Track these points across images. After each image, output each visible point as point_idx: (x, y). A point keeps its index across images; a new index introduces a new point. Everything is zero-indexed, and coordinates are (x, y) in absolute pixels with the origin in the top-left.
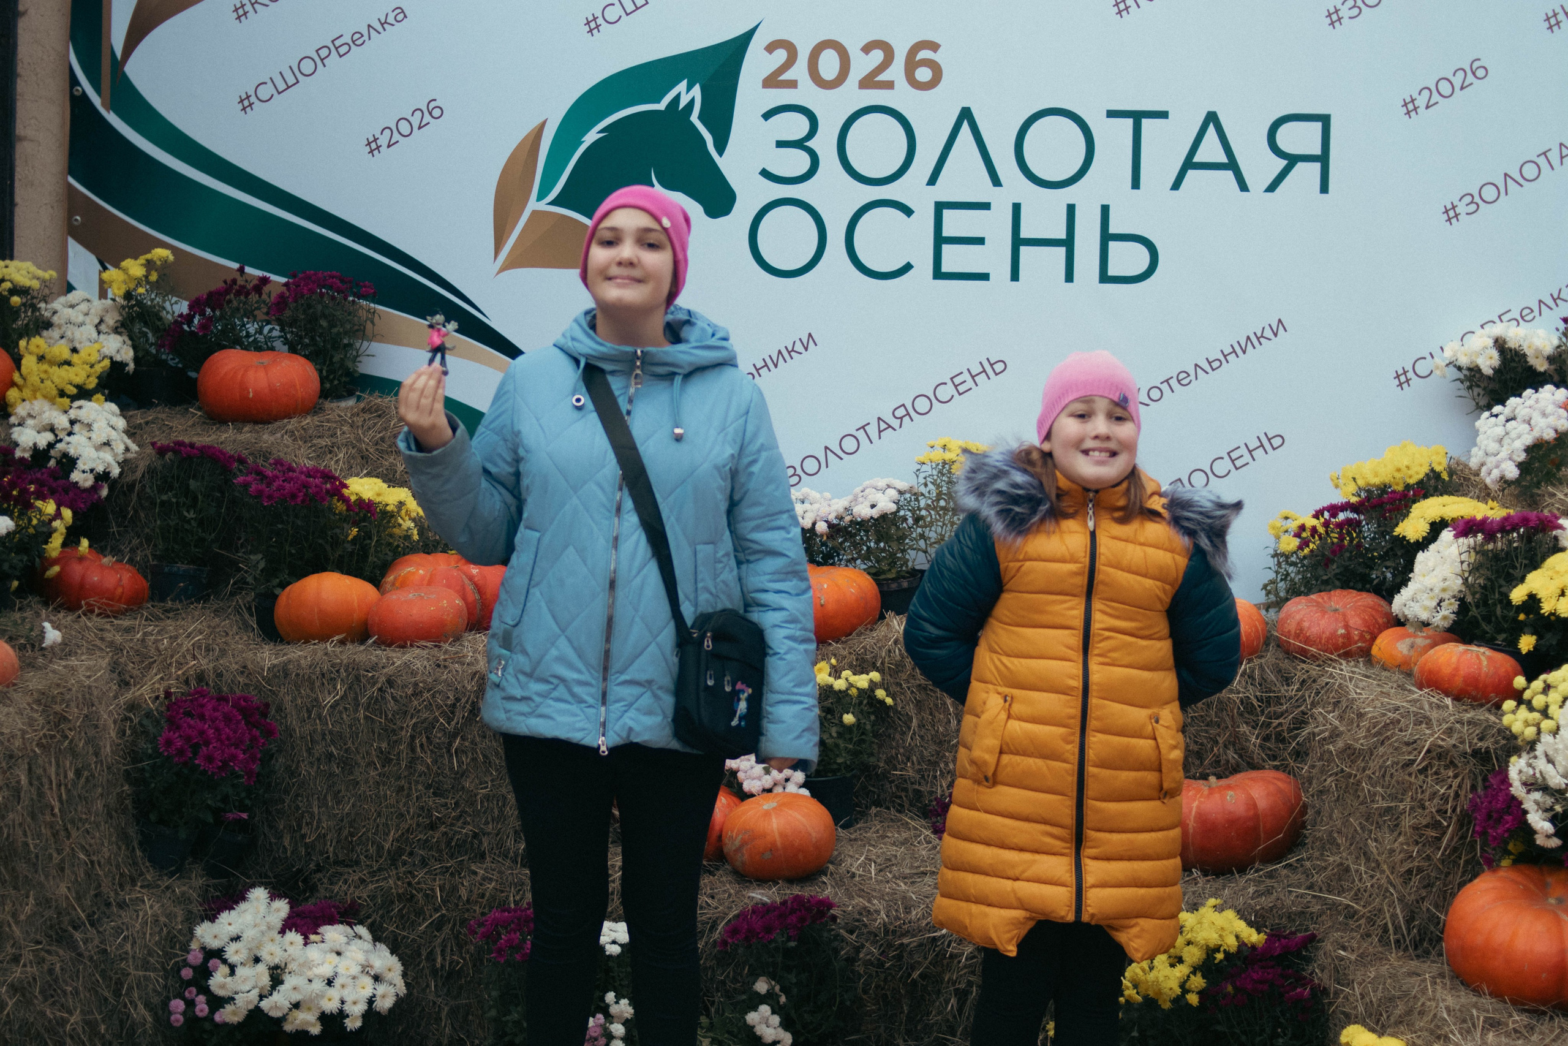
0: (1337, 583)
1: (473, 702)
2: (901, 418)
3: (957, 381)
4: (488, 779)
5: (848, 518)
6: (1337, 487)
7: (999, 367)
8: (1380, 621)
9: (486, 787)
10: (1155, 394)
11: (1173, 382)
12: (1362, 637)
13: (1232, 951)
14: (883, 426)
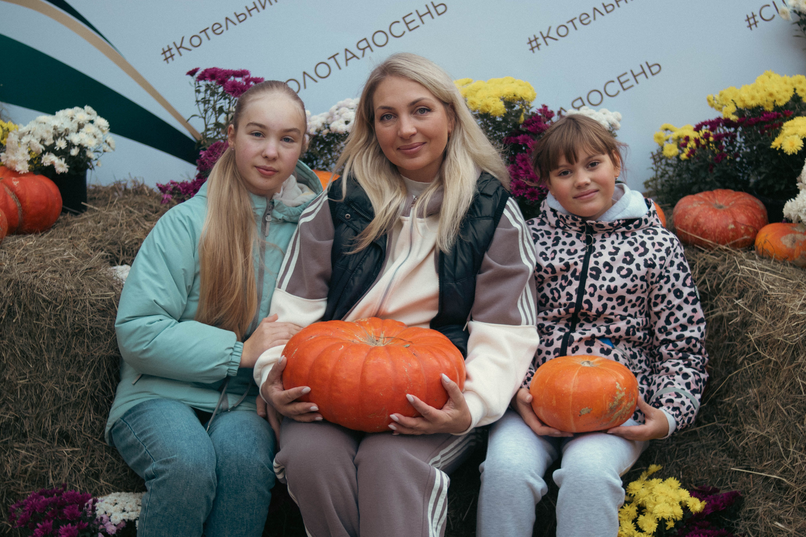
0: (718, 184)
1: (9, 306)
2: (364, 49)
3: (408, 19)
4: (26, 371)
5: (326, 131)
6: (712, 106)
7: (441, 9)
8: (760, 217)
9: (26, 378)
10: (563, 31)
11: (577, 22)
12: (747, 230)
13: (679, 519)
14: (349, 55)
